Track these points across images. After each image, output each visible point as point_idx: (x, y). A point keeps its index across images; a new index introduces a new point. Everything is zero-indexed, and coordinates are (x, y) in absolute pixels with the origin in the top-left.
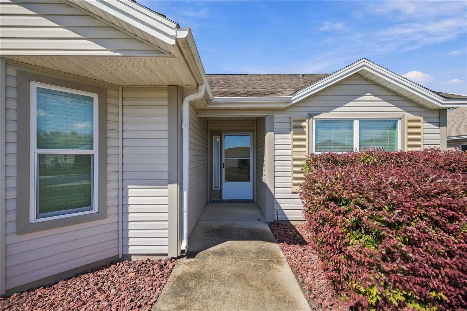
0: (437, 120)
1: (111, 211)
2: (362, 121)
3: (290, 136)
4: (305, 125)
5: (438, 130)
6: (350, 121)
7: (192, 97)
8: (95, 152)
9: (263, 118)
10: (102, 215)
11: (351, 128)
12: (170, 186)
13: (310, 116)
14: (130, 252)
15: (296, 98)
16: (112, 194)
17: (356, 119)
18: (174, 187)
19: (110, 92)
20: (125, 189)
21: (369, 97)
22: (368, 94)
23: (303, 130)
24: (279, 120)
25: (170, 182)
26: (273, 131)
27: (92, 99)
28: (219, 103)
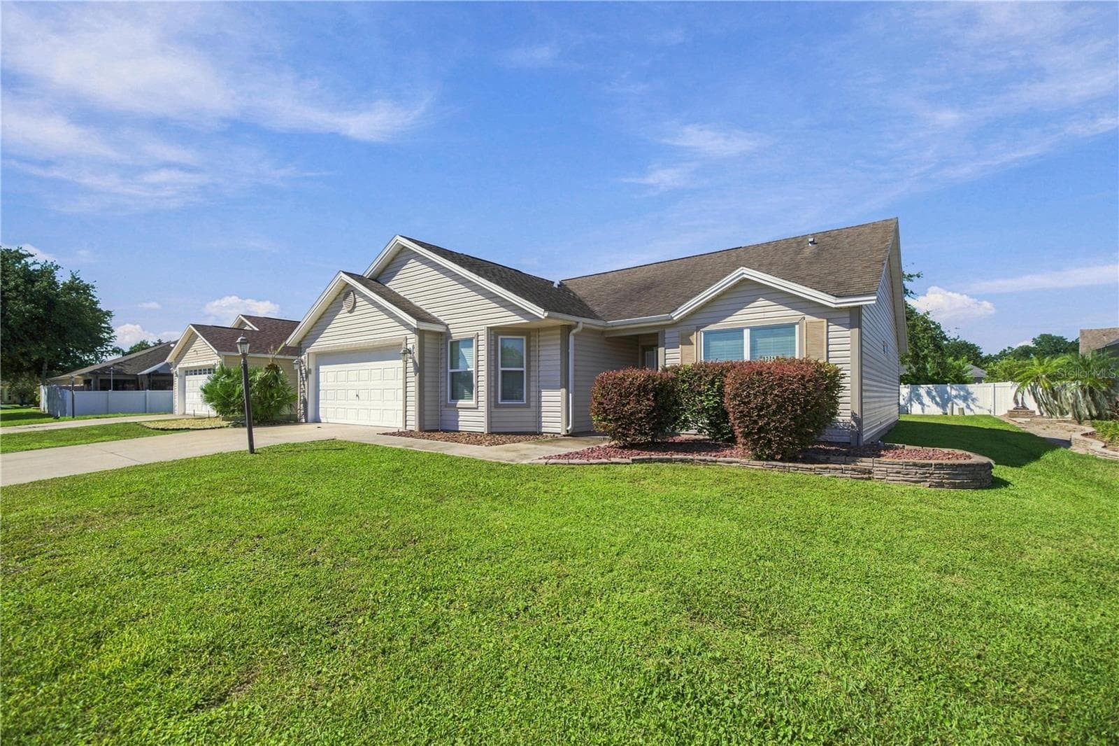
0: (848, 321)
1: (532, 404)
2: (753, 329)
3: (678, 350)
4: (693, 338)
5: (849, 333)
6: (741, 330)
7: (574, 331)
8: (524, 369)
9: (656, 334)
10: (528, 406)
11: (742, 338)
12: (562, 390)
13: (698, 330)
14: (543, 431)
15: (676, 316)
16: (533, 394)
17: (747, 328)
18: (564, 390)
19: (532, 333)
20: (540, 392)
21: (761, 302)
22: (761, 299)
23: (692, 344)
24: (669, 335)
25: (562, 388)
26: (664, 346)
27: (522, 339)
28: (613, 326)
